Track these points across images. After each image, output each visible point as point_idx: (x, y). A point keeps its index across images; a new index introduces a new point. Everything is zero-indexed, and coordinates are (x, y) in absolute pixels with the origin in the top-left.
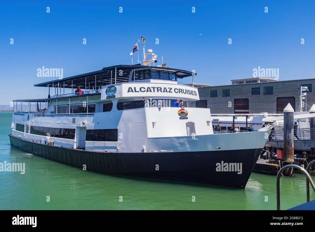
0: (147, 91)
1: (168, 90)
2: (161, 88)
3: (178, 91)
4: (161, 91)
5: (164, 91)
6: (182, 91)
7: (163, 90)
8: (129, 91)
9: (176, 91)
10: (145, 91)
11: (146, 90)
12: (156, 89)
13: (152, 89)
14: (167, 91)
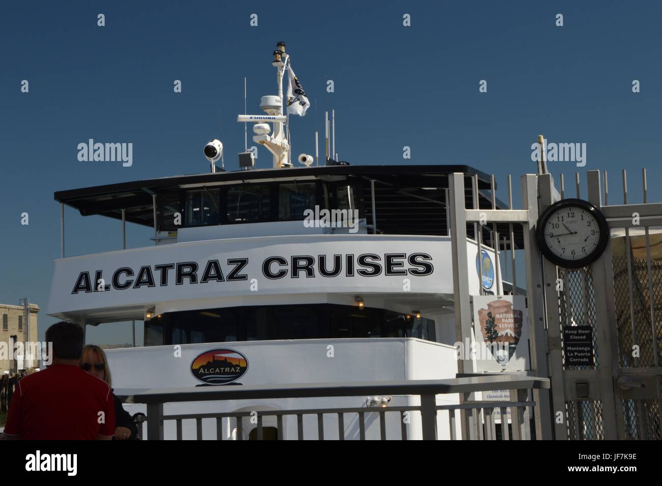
0: (139, 283)
1: (227, 270)
2: (194, 266)
3: (289, 267)
4: (194, 279)
5: (206, 278)
6: (316, 267)
7: (200, 273)
8: (77, 289)
9: (275, 268)
10: (128, 284)
11: (134, 278)
12: (172, 274)
13: (157, 275)
14: (219, 277)
